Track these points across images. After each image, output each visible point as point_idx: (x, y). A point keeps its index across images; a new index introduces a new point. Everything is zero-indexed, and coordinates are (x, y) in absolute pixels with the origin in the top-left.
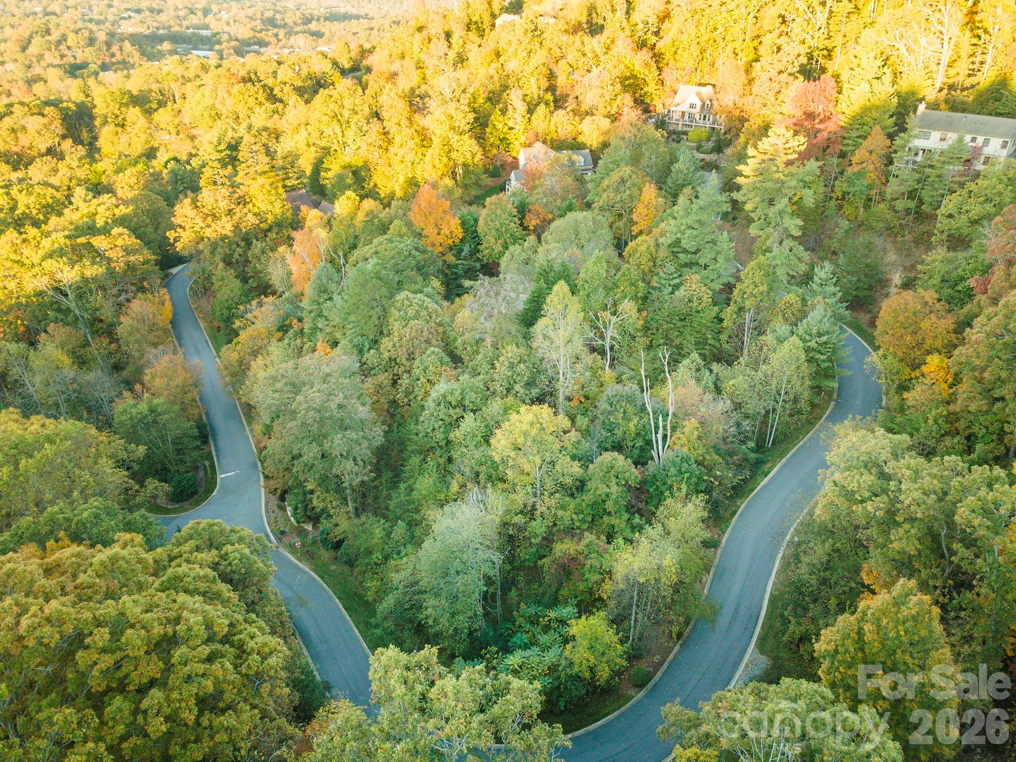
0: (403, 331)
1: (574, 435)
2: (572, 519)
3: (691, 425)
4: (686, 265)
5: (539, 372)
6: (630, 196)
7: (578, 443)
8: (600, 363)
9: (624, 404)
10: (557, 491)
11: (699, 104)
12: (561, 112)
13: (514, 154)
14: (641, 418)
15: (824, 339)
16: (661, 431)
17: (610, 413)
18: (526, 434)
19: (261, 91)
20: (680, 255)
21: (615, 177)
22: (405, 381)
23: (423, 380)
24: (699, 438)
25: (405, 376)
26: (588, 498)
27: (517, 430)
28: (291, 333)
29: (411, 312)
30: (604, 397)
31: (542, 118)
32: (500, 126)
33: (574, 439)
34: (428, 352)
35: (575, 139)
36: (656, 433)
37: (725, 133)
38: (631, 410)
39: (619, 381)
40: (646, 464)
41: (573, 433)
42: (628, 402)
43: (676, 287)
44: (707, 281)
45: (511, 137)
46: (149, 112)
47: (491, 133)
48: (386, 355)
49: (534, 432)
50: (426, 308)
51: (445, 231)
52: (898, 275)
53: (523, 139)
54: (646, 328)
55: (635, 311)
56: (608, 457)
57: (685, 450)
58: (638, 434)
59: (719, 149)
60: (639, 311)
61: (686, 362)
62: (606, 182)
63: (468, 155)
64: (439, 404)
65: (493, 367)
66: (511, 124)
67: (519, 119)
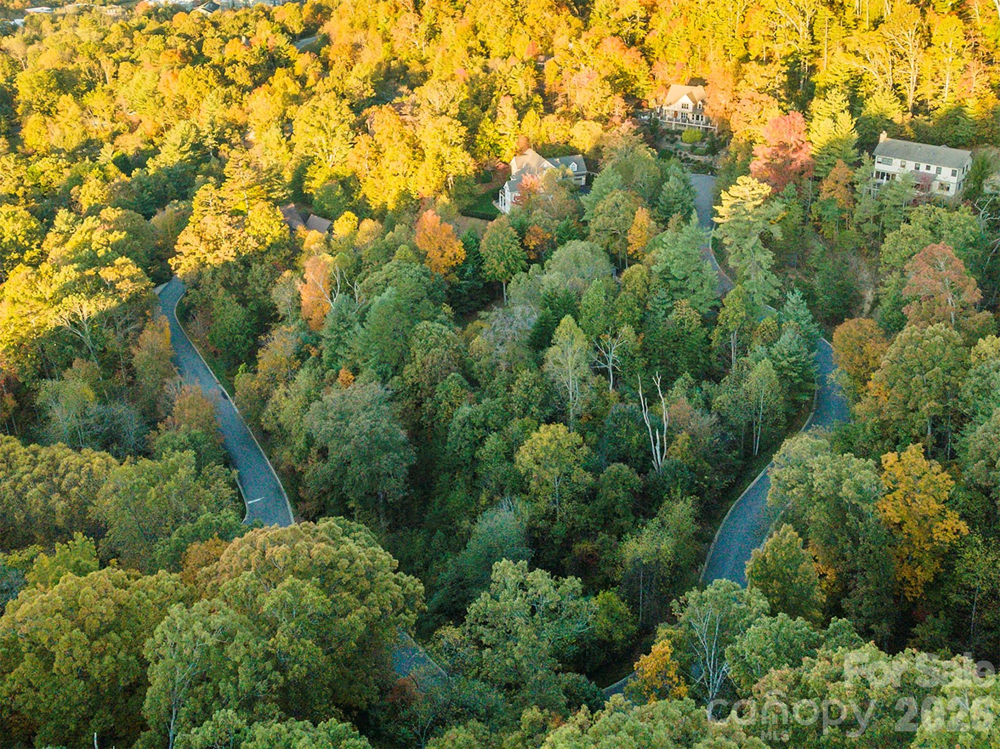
0: (424, 359)
1: (585, 450)
2: (588, 522)
3: (682, 437)
4: (676, 290)
5: (551, 393)
6: (624, 219)
7: (589, 456)
8: (604, 383)
9: (626, 420)
10: (573, 499)
11: (691, 105)
12: (551, 117)
13: (505, 159)
14: (642, 433)
15: (794, 359)
16: (658, 443)
17: (616, 429)
18: (546, 449)
19: (211, 73)
20: (671, 281)
21: (609, 201)
22: (428, 405)
23: (445, 403)
24: (691, 448)
25: (428, 400)
26: (600, 503)
27: (539, 446)
28: (310, 361)
29: (431, 341)
30: (610, 416)
31: (533, 123)
32: (490, 133)
33: (586, 453)
34: (449, 377)
35: (567, 143)
36: (655, 445)
37: (719, 134)
38: (632, 425)
39: (622, 399)
40: (648, 472)
41: (585, 447)
42: (629, 418)
43: (669, 311)
44: (697, 305)
45: (502, 144)
46: (78, 95)
47: (482, 140)
48: (410, 381)
49: (553, 447)
50: (444, 336)
51: (449, 253)
52: (870, 293)
53: (514, 145)
54: (644, 349)
55: (633, 334)
56: (615, 467)
57: (679, 459)
58: (640, 447)
59: (713, 150)
60: (637, 333)
61: (680, 380)
62: (600, 207)
63: (461, 167)
64: (464, 426)
65: (510, 390)
66: (501, 131)
67: (510, 126)
